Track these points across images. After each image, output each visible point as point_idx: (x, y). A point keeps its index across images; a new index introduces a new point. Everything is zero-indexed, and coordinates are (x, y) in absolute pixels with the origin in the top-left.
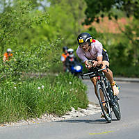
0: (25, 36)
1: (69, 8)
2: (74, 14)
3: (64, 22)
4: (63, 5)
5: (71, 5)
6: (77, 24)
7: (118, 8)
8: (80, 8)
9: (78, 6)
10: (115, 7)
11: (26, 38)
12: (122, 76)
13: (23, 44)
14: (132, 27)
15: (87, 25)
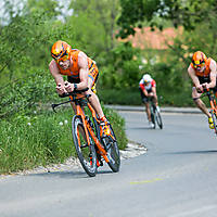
0: (40, 55)
1: (98, 16)
2: (105, 25)
3: (91, 35)
4: (89, 12)
5: (101, 13)
6: (109, 37)
7: (161, 16)
8: (113, 16)
9: (109, 13)
10: (158, 15)
11: (42, 57)
12: (171, 105)
13: (38, 65)
14: (182, 41)
15: (123, 38)
